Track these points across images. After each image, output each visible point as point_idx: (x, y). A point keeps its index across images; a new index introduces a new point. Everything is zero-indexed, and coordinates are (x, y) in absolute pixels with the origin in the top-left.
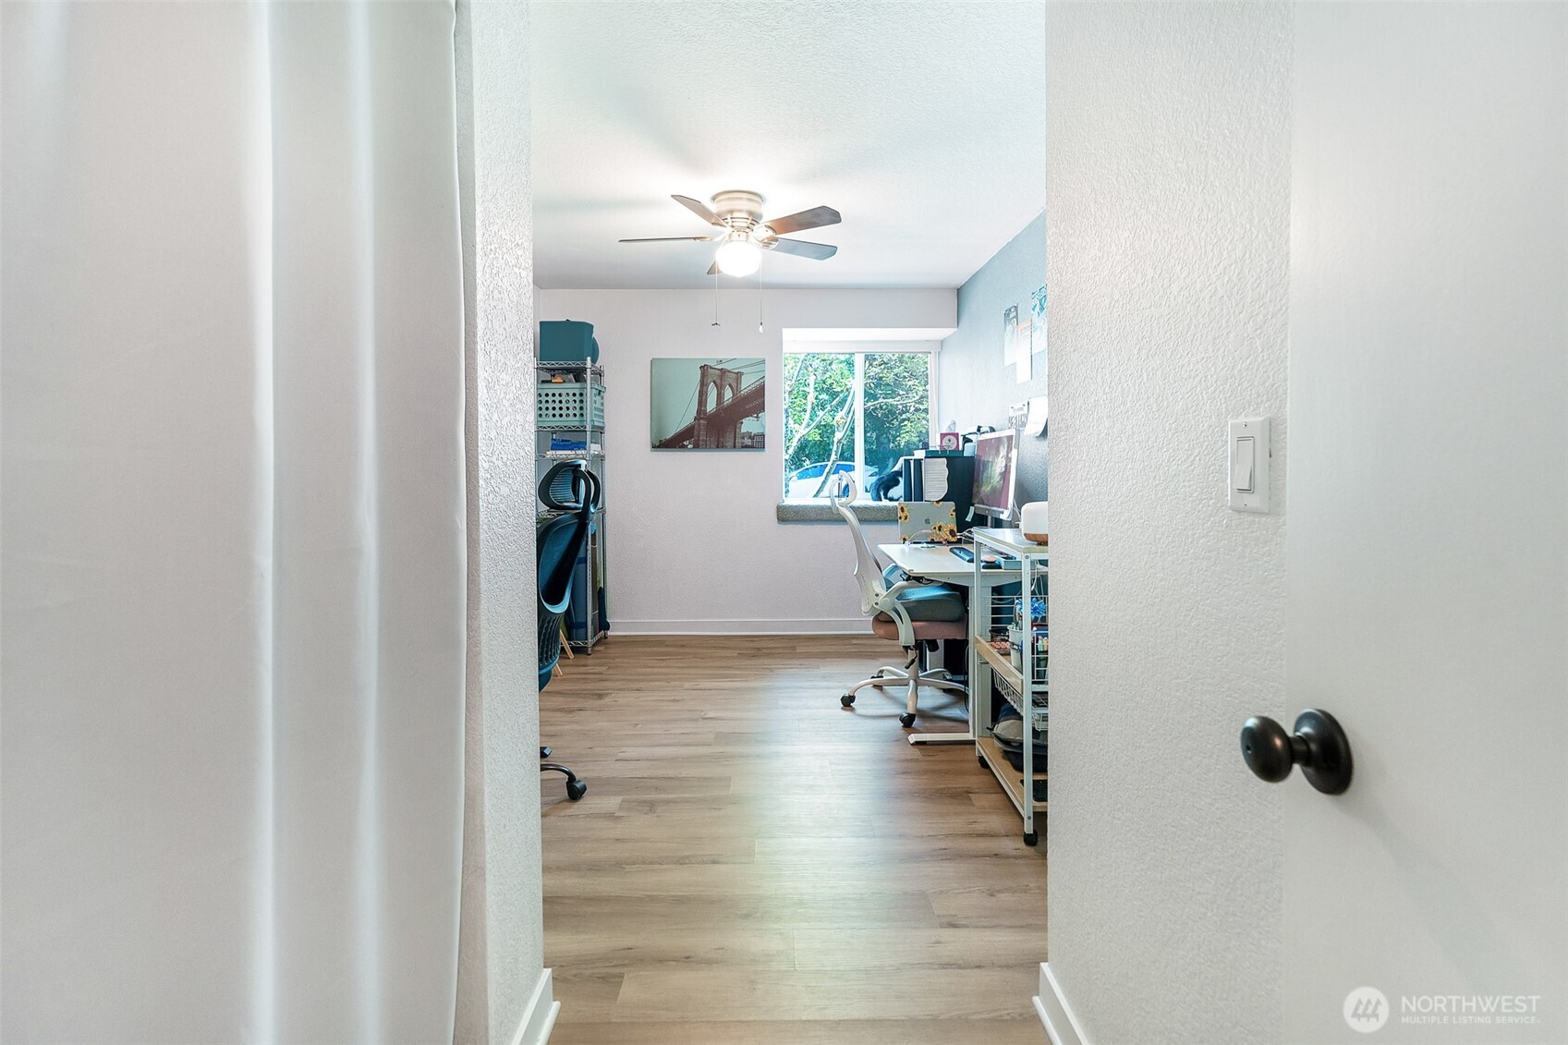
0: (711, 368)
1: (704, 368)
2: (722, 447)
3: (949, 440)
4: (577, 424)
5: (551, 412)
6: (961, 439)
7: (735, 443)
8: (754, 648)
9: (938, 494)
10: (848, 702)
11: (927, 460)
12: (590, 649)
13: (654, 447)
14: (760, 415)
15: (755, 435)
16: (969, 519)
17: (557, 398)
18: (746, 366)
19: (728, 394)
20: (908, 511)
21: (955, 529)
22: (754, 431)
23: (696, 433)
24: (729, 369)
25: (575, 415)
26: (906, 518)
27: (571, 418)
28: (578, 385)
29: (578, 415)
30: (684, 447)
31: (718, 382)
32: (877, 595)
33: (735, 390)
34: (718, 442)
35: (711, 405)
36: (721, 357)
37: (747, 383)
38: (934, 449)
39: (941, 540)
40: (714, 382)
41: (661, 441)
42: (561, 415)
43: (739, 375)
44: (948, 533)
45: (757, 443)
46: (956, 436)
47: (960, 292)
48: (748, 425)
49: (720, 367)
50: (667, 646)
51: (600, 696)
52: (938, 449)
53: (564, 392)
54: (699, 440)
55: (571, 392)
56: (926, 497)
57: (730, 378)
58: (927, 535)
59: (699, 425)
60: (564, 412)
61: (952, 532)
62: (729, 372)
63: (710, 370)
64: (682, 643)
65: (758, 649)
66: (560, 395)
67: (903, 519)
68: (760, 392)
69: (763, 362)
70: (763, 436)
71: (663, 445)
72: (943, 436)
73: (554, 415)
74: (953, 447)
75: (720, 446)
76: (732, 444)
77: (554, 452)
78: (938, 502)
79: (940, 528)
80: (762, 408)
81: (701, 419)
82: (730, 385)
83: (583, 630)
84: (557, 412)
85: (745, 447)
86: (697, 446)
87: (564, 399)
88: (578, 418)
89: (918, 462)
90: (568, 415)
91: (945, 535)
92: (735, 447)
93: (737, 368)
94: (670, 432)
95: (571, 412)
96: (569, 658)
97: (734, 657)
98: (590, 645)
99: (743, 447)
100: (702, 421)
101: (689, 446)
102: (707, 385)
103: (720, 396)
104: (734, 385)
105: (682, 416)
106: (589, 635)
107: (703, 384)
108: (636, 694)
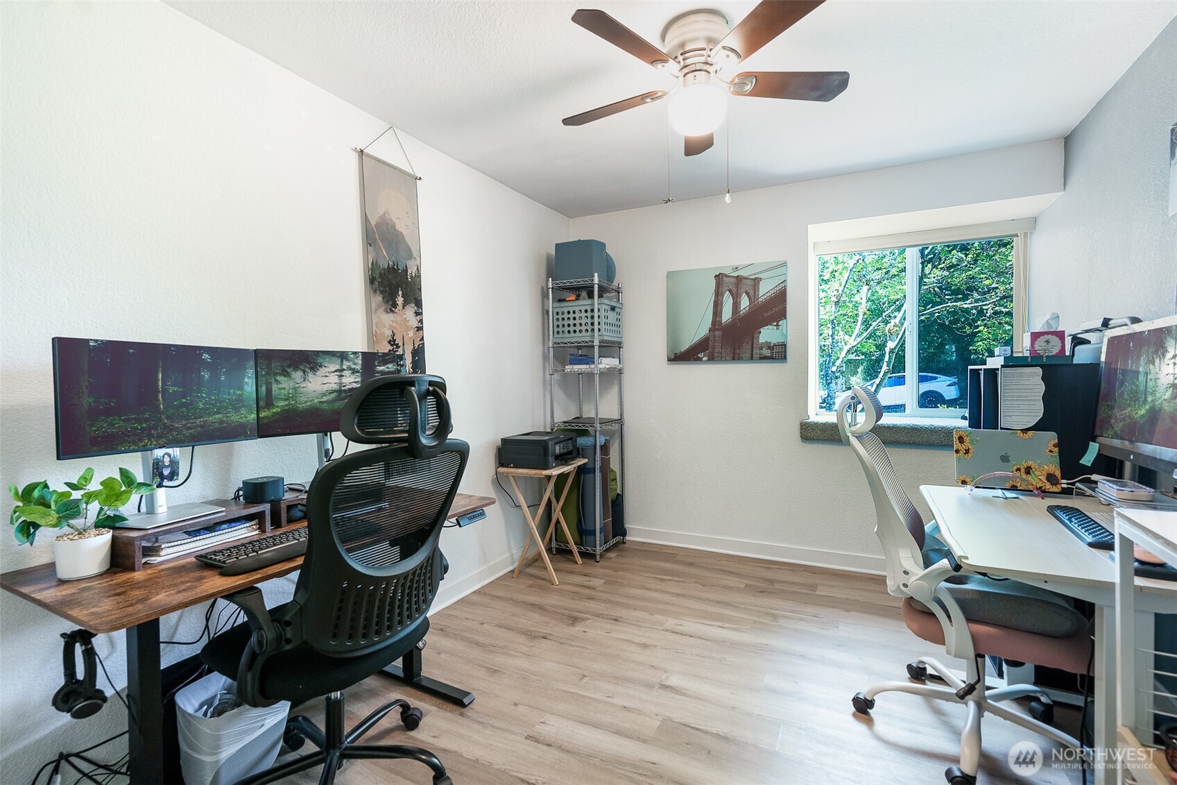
0: (726, 276)
1: (719, 278)
2: (739, 359)
3: (1048, 342)
4: (588, 339)
5: (566, 329)
6: (1068, 341)
7: (752, 354)
8: (766, 580)
9: (1025, 419)
10: (863, 707)
11: (1008, 370)
12: (598, 557)
13: (669, 360)
14: (780, 323)
15: (775, 345)
16: (1088, 460)
17: (571, 316)
18: (765, 271)
19: (745, 303)
20: (971, 442)
21: (1058, 473)
22: (774, 341)
23: (711, 344)
24: (745, 275)
25: (587, 330)
26: (967, 451)
27: (584, 333)
28: (589, 302)
29: (589, 331)
30: (699, 359)
31: (734, 290)
32: (906, 573)
33: (752, 298)
34: (734, 353)
35: (727, 315)
36: (736, 264)
37: (766, 289)
38: (1021, 355)
39: (1031, 488)
40: (730, 291)
41: (675, 354)
42: (575, 331)
43: (757, 281)
44: (1043, 478)
45: (778, 353)
46: (1061, 335)
47: (1068, 142)
48: (767, 335)
49: (735, 274)
50: (678, 562)
51: (574, 620)
52: (1027, 354)
53: (577, 309)
54: (714, 352)
55: (583, 309)
56: (1004, 421)
57: (747, 286)
58: (1006, 478)
59: (714, 336)
60: (578, 328)
61: (1051, 478)
62: (746, 278)
63: (726, 279)
64: (692, 560)
65: (771, 582)
66: (574, 312)
67: (962, 453)
68: (780, 298)
69: (784, 264)
70: (784, 345)
71: (678, 358)
72: (1035, 336)
73: (569, 332)
74: (1055, 351)
75: (736, 358)
76: (748, 355)
77: (571, 367)
78: (1025, 431)
79: (1028, 471)
80: (782, 315)
81: (716, 330)
82: (747, 293)
83: (591, 538)
84: (572, 328)
85: (763, 358)
86: (712, 359)
87: (577, 315)
88: (589, 333)
89: (992, 373)
90: (580, 331)
91: (1038, 479)
92: (752, 359)
93: (755, 274)
94: (685, 345)
95: (583, 328)
96: (577, 563)
97: (739, 590)
98: (598, 553)
99: (761, 358)
100: (717, 333)
101: (705, 359)
102: (723, 295)
103: (736, 305)
104: (751, 292)
105: (697, 327)
106: (598, 543)
107: (718, 294)
108: (609, 626)
